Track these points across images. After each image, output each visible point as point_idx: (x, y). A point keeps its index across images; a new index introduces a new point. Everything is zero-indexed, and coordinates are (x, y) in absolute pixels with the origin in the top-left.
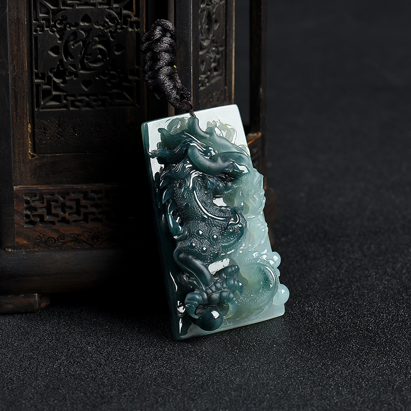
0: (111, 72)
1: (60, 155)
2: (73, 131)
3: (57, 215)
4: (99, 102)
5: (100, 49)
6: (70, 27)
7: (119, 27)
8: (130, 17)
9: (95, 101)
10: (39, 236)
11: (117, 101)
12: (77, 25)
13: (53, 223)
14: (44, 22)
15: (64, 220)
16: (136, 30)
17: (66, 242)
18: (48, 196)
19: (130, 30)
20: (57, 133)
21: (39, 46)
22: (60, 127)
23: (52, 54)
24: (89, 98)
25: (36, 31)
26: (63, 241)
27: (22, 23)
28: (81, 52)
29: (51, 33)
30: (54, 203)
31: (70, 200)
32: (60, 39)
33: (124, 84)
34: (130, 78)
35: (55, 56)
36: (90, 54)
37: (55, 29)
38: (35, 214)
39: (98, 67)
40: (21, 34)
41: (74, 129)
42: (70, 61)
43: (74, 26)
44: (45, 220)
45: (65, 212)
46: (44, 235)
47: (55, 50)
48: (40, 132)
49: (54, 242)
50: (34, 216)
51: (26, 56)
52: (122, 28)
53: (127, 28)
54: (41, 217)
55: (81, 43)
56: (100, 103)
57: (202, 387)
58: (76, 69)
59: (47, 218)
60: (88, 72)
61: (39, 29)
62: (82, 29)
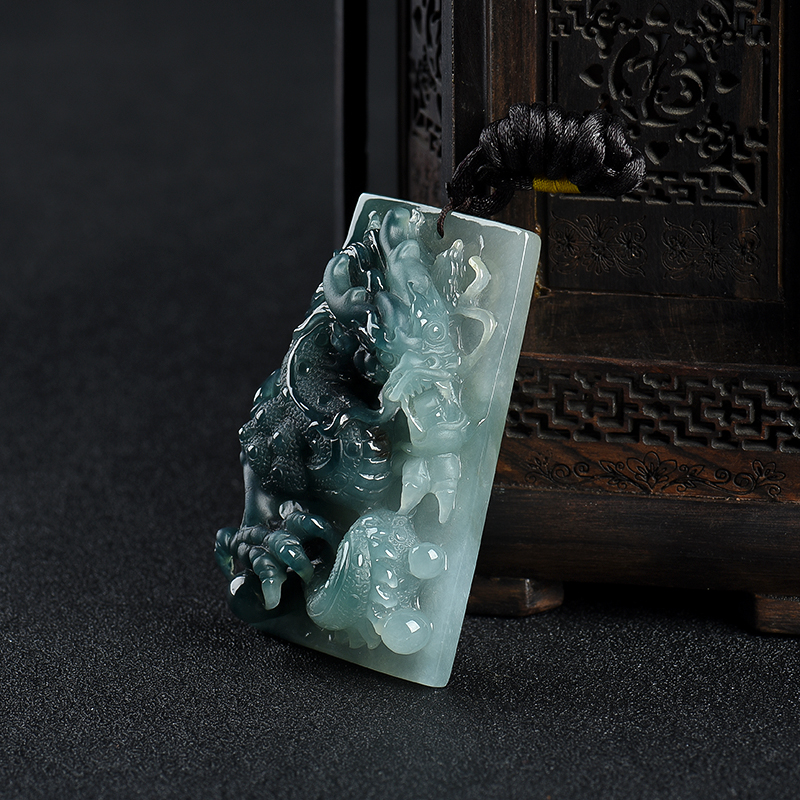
0: (710, 130)
1: (599, 294)
2: (628, 247)
3: (574, 419)
4: (682, 191)
5: (687, 79)
6: (626, 29)
7: (728, 34)
8: (750, 16)
9: (675, 186)
10: (537, 459)
11: (719, 191)
12: (640, 24)
13: (567, 434)
14: (574, 13)
15: (589, 431)
16: (763, 44)
17: (593, 477)
18: (560, 378)
19: (751, 43)
20: (594, 248)
21: (561, 64)
22: (600, 235)
23: (588, 82)
24: (662, 180)
25: (556, 31)
26: (585, 474)
27: (528, 12)
28: (648, 82)
29: (586, 37)
30: (571, 393)
31: (604, 390)
32: (605, 52)
33: (736, 156)
34: (749, 144)
35: (593, 85)
36: (666, 89)
37: (596, 31)
38: (530, 411)
39: (680, 116)
40: (525, 35)
41: (629, 243)
42: (623, 99)
43: (635, 27)
44: (550, 426)
45: (591, 414)
46: (546, 458)
47: (596, 73)
48: (559, 242)
49: (566, 473)
50: (529, 415)
51: (534, 81)
52: (733, 38)
53: (744, 37)
54: (543, 419)
55: (649, 64)
56: (686, 192)
57: (691, 765)
58: (635, 116)
59: (555, 422)
60: (662, 126)
61: (562, 27)
62: (651, 34)
